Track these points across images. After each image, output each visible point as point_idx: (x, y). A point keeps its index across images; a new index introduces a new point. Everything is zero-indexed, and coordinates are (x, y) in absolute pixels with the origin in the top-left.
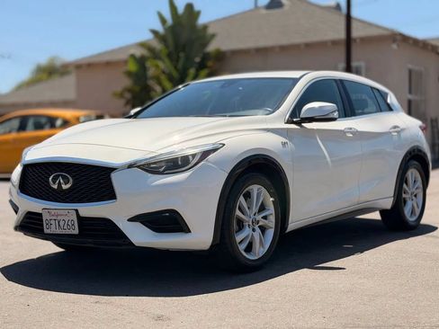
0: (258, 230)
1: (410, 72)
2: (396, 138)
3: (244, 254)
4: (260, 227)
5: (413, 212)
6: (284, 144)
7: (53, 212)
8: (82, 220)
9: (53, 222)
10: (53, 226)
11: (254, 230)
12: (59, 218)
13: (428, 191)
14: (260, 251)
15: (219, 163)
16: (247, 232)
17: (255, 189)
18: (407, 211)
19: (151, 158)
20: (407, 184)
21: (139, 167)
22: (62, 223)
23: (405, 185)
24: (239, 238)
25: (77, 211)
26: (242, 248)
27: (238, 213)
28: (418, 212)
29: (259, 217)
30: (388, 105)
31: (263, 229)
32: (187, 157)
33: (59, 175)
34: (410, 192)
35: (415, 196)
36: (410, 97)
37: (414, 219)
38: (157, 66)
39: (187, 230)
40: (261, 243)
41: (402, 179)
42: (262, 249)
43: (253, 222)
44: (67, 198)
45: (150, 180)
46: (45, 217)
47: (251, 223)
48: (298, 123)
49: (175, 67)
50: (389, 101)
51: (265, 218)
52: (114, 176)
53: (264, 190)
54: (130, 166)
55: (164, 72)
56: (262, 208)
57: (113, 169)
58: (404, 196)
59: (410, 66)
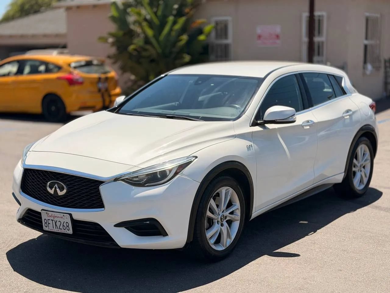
0: (226, 224)
1: (367, 20)
2: (348, 121)
3: (214, 247)
4: (227, 221)
5: (361, 181)
6: (249, 148)
7: (50, 213)
8: (75, 223)
9: (50, 222)
10: (51, 225)
11: (222, 225)
12: (56, 219)
13: (375, 161)
14: (227, 242)
15: (191, 175)
16: (216, 228)
17: (223, 190)
18: (356, 182)
19: (134, 172)
20: (356, 159)
21: (123, 180)
22: (58, 224)
23: (355, 161)
24: (209, 234)
25: (70, 215)
26: (212, 242)
27: (209, 214)
28: (365, 180)
29: (227, 213)
30: (342, 89)
31: (230, 223)
32: (165, 171)
33: (55, 183)
34: (359, 165)
35: (364, 167)
36: (366, 42)
37: (362, 187)
38: (139, 14)
39: (164, 234)
40: (229, 235)
41: (353, 155)
42: (229, 240)
43: (221, 219)
44: (62, 202)
45: (133, 192)
46: (44, 216)
47: (219, 220)
48: (262, 125)
49: (155, 13)
50: (343, 85)
51: (232, 213)
52: (102, 188)
53: (231, 190)
54: (116, 179)
55: (145, 20)
56: (230, 204)
57: (101, 182)
58: (354, 169)
59: (367, 14)
